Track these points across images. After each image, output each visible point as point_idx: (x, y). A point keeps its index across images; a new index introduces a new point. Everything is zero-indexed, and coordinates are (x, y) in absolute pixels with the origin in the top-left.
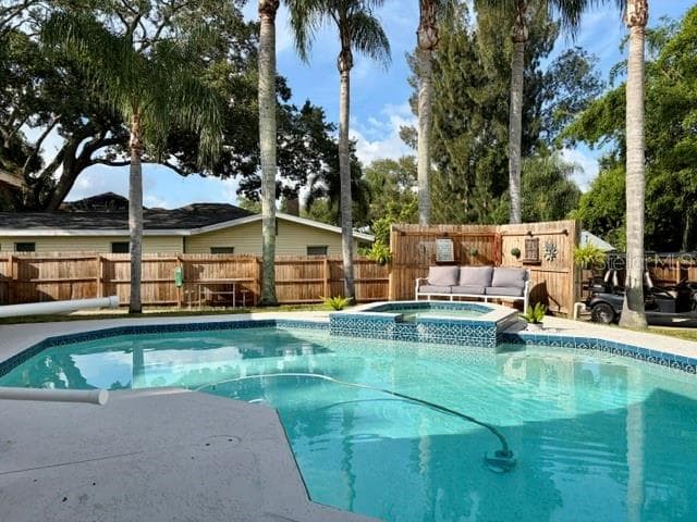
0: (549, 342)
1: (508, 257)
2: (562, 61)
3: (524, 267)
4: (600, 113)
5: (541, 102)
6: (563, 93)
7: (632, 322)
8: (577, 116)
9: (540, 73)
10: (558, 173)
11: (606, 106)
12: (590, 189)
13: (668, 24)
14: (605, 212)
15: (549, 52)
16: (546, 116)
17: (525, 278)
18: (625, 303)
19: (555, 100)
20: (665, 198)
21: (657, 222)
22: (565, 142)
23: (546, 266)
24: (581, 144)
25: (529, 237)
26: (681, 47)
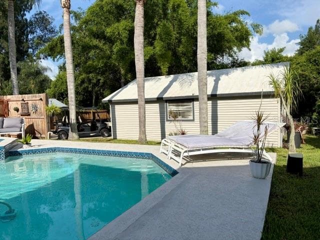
0: (34, 152)
1: (12, 112)
2: (37, 16)
3: (22, 117)
4: (56, 45)
5: (28, 35)
6: (39, 32)
7: (73, 137)
8: (47, 44)
9: (26, 20)
10: (40, 71)
11: (58, 42)
12: (55, 79)
13: (82, 11)
14: (63, 90)
15: (30, 10)
16: (31, 42)
17: (22, 122)
18: (70, 130)
19: (35, 35)
20: (86, 85)
21: (84, 95)
22: (42, 56)
23: (33, 115)
24: (49, 58)
25: (23, 102)
26: (86, 22)
